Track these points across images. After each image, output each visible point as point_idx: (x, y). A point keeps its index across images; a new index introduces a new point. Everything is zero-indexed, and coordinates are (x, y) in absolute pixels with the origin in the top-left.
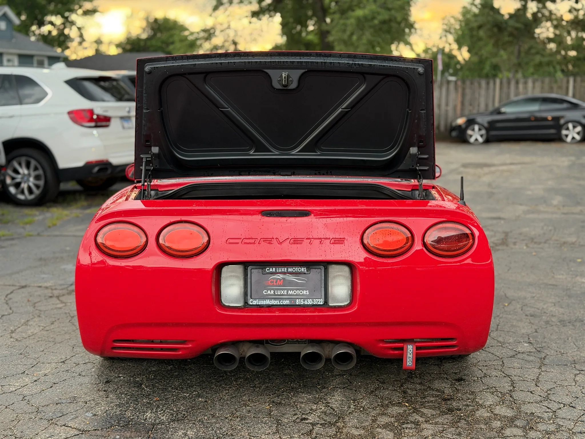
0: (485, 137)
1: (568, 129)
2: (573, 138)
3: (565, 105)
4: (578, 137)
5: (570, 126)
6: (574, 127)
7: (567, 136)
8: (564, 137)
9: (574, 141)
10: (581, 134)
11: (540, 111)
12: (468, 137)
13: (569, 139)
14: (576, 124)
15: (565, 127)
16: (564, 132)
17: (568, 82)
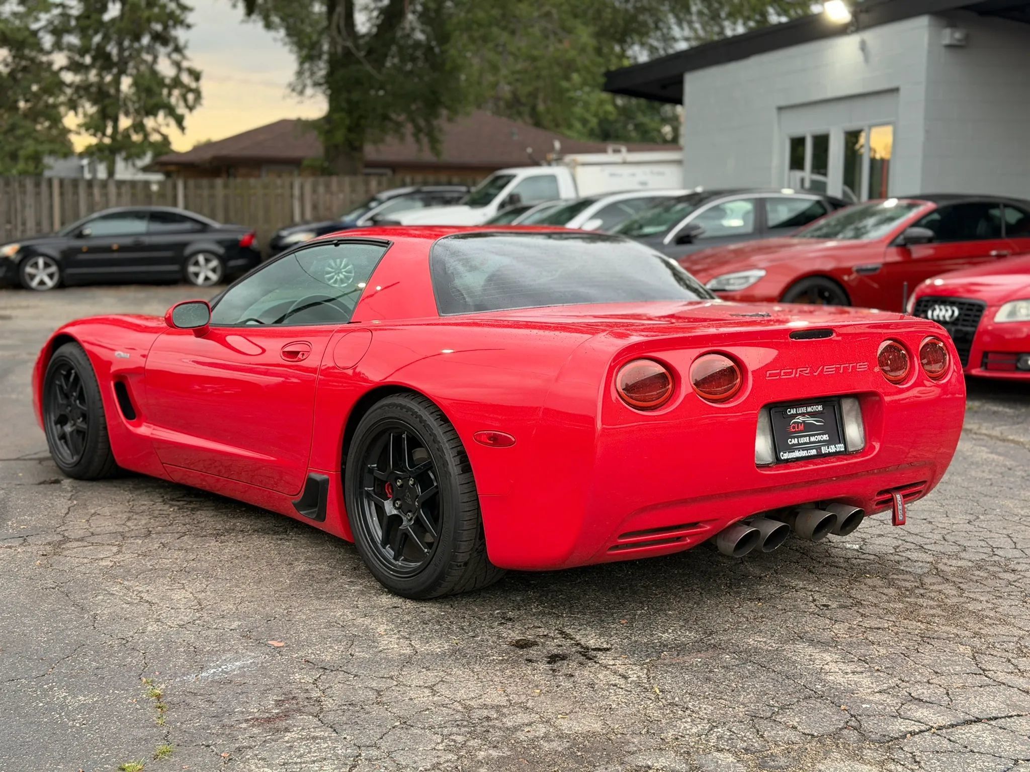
0: (56, 278)
1: (197, 263)
2: (207, 279)
3: (187, 226)
4: (214, 277)
5: (201, 258)
6: (207, 261)
7: (197, 275)
8: (193, 278)
9: (208, 283)
10: (219, 271)
11: (148, 234)
12: (27, 278)
13: (200, 280)
14: (209, 256)
15: (193, 260)
16: (192, 269)
17: (175, 187)
